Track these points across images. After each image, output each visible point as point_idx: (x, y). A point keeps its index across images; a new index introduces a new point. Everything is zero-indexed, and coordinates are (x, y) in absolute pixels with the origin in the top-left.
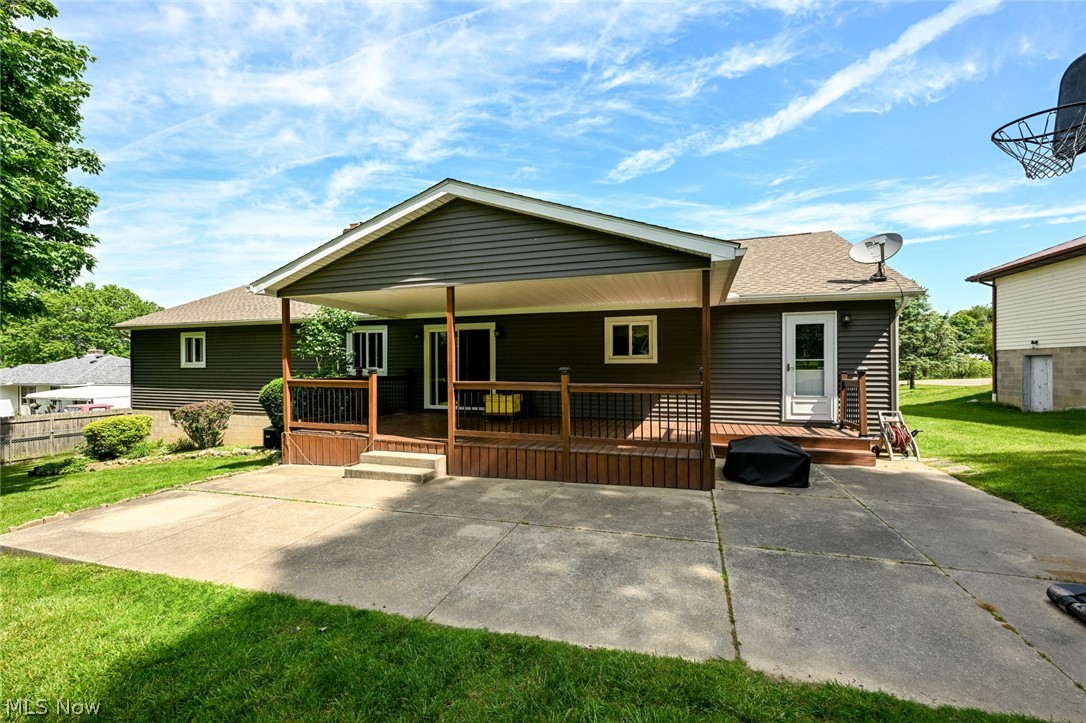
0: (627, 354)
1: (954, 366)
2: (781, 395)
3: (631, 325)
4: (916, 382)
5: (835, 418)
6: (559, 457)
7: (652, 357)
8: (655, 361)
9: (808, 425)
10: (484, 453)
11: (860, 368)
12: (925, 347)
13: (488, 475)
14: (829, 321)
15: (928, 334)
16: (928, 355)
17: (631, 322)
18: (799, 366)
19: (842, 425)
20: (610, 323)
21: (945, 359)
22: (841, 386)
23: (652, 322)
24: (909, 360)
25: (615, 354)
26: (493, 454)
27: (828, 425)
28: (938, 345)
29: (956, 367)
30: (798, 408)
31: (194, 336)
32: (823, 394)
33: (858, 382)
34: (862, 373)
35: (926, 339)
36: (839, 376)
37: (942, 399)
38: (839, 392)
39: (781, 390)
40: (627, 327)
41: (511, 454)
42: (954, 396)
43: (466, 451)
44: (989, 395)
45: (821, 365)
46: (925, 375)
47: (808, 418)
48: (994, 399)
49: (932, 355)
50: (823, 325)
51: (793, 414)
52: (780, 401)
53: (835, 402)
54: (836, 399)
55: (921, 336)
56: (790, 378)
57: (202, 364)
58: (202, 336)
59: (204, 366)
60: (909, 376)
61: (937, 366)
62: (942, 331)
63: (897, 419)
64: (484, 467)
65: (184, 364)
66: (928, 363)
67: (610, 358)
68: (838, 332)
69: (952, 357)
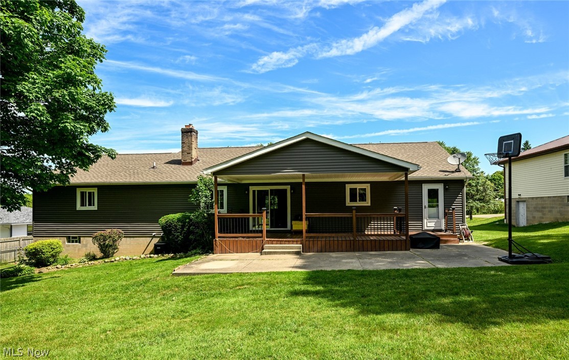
0: (356, 201)
1: (492, 207)
2: (422, 219)
3: (358, 188)
4: (473, 216)
5: (443, 228)
6: (352, 242)
7: (368, 203)
8: (369, 204)
9: (433, 231)
10: (319, 243)
11: (453, 207)
12: (477, 195)
13: (321, 251)
14: (440, 187)
15: (479, 188)
16: (479, 200)
17: (358, 186)
18: (429, 206)
19: (446, 231)
20: (348, 187)
21: (488, 202)
22: (445, 214)
23: (368, 187)
24: (469, 203)
25: (351, 201)
26: (323, 243)
27: (441, 230)
28: (484, 194)
29: (493, 206)
30: (429, 225)
31: (88, 190)
32: (438, 218)
33: (452, 212)
34: (453, 209)
35: (478, 190)
36: (445, 210)
37: (484, 223)
38: (445, 217)
39: (422, 217)
40: (356, 189)
41: (332, 242)
42: (489, 222)
43: (311, 243)
44: (503, 220)
45: (438, 206)
46: (478, 212)
47: (433, 228)
48: (505, 222)
49: (481, 200)
50: (438, 189)
51: (427, 227)
52: (422, 221)
53: (443, 221)
54: (444, 220)
55: (475, 189)
56: (426, 212)
57: (95, 208)
58: (95, 191)
59: (96, 209)
60: (470, 213)
61: (484, 206)
62: (486, 186)
63: (465, 227)
64: (319, 249)
65: (79, 207)
66: (478, 204)
67: (348, 203)
68: (444, 192)
69: (491, 201)
